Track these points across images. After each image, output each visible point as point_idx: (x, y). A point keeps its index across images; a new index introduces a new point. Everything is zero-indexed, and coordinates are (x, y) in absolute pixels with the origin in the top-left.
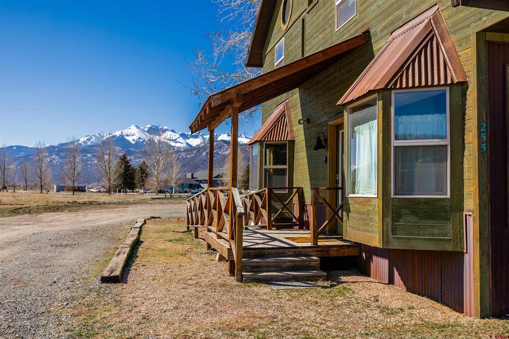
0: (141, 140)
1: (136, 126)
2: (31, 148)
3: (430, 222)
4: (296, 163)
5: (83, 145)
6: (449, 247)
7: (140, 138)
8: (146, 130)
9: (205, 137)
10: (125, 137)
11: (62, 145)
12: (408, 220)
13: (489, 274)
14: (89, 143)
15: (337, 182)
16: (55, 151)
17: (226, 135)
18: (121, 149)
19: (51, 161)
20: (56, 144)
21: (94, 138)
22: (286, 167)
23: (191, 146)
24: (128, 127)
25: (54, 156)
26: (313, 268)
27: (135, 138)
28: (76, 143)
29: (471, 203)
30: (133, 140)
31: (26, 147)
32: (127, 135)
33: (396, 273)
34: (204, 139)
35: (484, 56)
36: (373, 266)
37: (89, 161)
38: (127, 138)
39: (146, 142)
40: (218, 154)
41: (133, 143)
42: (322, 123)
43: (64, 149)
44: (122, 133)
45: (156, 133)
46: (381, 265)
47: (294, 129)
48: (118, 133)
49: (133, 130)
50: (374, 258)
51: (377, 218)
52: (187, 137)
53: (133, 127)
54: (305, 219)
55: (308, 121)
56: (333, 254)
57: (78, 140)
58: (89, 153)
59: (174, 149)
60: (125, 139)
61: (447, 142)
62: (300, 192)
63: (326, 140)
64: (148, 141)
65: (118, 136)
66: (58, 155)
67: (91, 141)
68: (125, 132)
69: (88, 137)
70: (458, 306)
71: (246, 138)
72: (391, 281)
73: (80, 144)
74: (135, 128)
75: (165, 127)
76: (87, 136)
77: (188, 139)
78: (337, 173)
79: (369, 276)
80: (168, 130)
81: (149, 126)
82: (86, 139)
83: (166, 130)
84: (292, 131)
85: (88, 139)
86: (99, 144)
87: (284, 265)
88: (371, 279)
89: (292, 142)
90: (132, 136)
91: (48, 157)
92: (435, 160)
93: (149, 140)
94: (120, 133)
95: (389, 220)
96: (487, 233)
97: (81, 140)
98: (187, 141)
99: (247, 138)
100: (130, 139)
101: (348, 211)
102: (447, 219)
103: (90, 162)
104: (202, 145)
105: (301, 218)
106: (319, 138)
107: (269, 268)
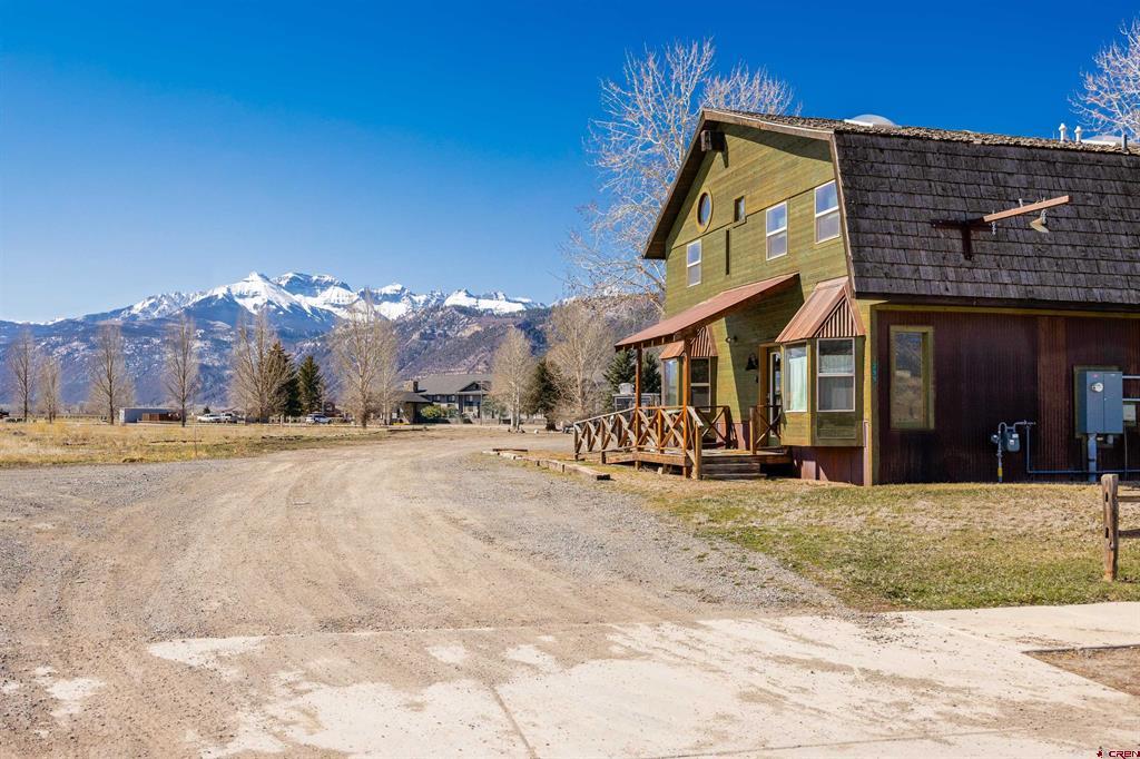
0: (274, 307)
1: (262, 276)
2: (20, 325)
3: (842, 428)
4: (719, 381)
5: (142, 318)
6: (854, 444)
7: (270, 302)
8: (283, 283)
9: (416, 299)
10: (237, 300)
11: (95, 317)
12: (828, 427)
13: (878, 459)
14: (155, 314)
15: (768, 401)
16: (77, 333)
17: (463, 294)
18: (229, 327)
19: (69, 354)
20: (79, 316)
21: (166, 302)
22: (708, 384)
23: (387, 319)
24: (243, 277)
25: (75, 343)
26: (754, 471)
27: (259, 301)
28: (125, 314)
29: (867, 415)
30: (255, 306)
31: (13, 323)
32: (242, 296)
33: (821, 471)
34: (414, 303)
35: (875, 319)
36: (803, 469)
37: (155, 353)
38: (240, 301)
39: (284, 310)
40: (446, 336)
41: (255, 312)
42: (751, 344)
43: (98, 327)
44: (229, 290)
45: (307, 291)
46: (809, 466)
47: (717, 345)
48: (220, 292)
49: (255, 283)
50: (804, 462)
51: (808, 426)
52: (377, 298)
53: (254, 276)
54: (733, 437)
55: (735, 338)
56: (770, 461)
57: (130, 308)
58: (156, 335)
59: (346, 327)
60: (236, 303)
61: (853, 374)
62: (727, 411)
63: (757, 361)
64: (288, 307)
65: (220, 297)
66: (84, 340)
67: (160, 308)
68: (237, 288)
69: (152, 301)
70: (860, 482)
71: (507, 300)
72: (818, 478)
73: (134, 317)
74: (259, 278)
75: (328, 278)
76: (150, 298)
77: (379, 303)
78: (768, 392)
79: (800, 477)
80: (332, 283)
81: (291, 275)
82: (147, 305)
83: (328, 284)
84: (714, 347)
85: (152, 305)
86: (178, 316)
87: (732, 469)
88: (801, 481)
89: (715, 359)
90: (253, 296)
91: (63, 344)
92: (846, 387)
93: (292, 307)
94: (225, 292)
95: (815, 427)
96: (877, 433)
97: (136, 307)
98: (376, 307)
99: (509, 301)
100: (248, 304)
101: (785, 423)
102: (853, 425)
103: (157, 357)
104: (411, 317)
105: (727, 438)
106: (750, 359)
107: (719, 471)
